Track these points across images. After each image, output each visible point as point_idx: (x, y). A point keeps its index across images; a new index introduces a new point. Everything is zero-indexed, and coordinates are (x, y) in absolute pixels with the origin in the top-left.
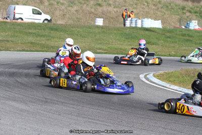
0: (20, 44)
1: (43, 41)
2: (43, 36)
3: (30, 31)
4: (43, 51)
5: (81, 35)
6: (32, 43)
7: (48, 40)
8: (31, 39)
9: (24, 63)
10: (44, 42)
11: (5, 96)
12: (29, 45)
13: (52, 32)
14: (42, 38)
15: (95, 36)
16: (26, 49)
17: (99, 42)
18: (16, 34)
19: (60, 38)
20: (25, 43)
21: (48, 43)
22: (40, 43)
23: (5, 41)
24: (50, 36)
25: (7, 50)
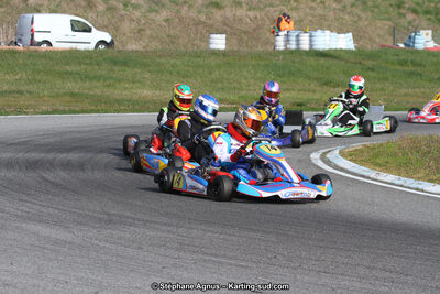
0: (46, 99)
1: (98, 89)
2: (98, 78)
3: (68, 68)
4: (98, 112)
5: (178, 72)
6: (72, 95)
7: (108, 86)
8: (70, 85)
9: (58, 139)
10: (98, 92)
11: (19, 213)
12: (68, 98)
13: (116, 68)
14: (95, 83)
15: (210, 73)
16: (61, 108)
17: (220, 85)
18: (39, 78)
19: (134, 82)
20: (58, 95)
21: (109, 92)
22: (92, 93)
23: (14, 92)
24: (111, 78)
25: (20, 113)
